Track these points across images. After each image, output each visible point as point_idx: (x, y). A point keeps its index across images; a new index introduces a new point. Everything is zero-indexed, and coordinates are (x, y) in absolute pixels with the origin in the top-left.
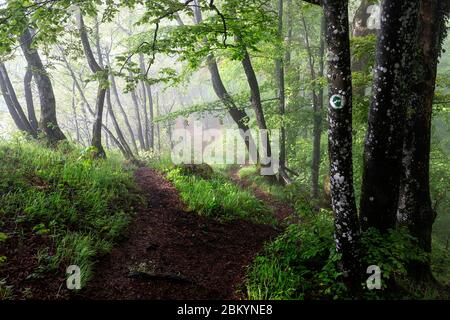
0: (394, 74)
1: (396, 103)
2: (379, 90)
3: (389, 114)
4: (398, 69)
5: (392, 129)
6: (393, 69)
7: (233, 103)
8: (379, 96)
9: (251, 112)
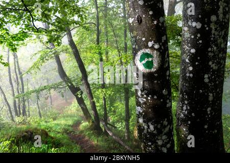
0: (210, 29)
1: (214, 66)
2: (193, 51)
3: (206, 80)
4: (216, 23)
5: (211, 98)
6: (209, 22)
7: (70, 83)
8: (193, 58)
9: (83, 88)
